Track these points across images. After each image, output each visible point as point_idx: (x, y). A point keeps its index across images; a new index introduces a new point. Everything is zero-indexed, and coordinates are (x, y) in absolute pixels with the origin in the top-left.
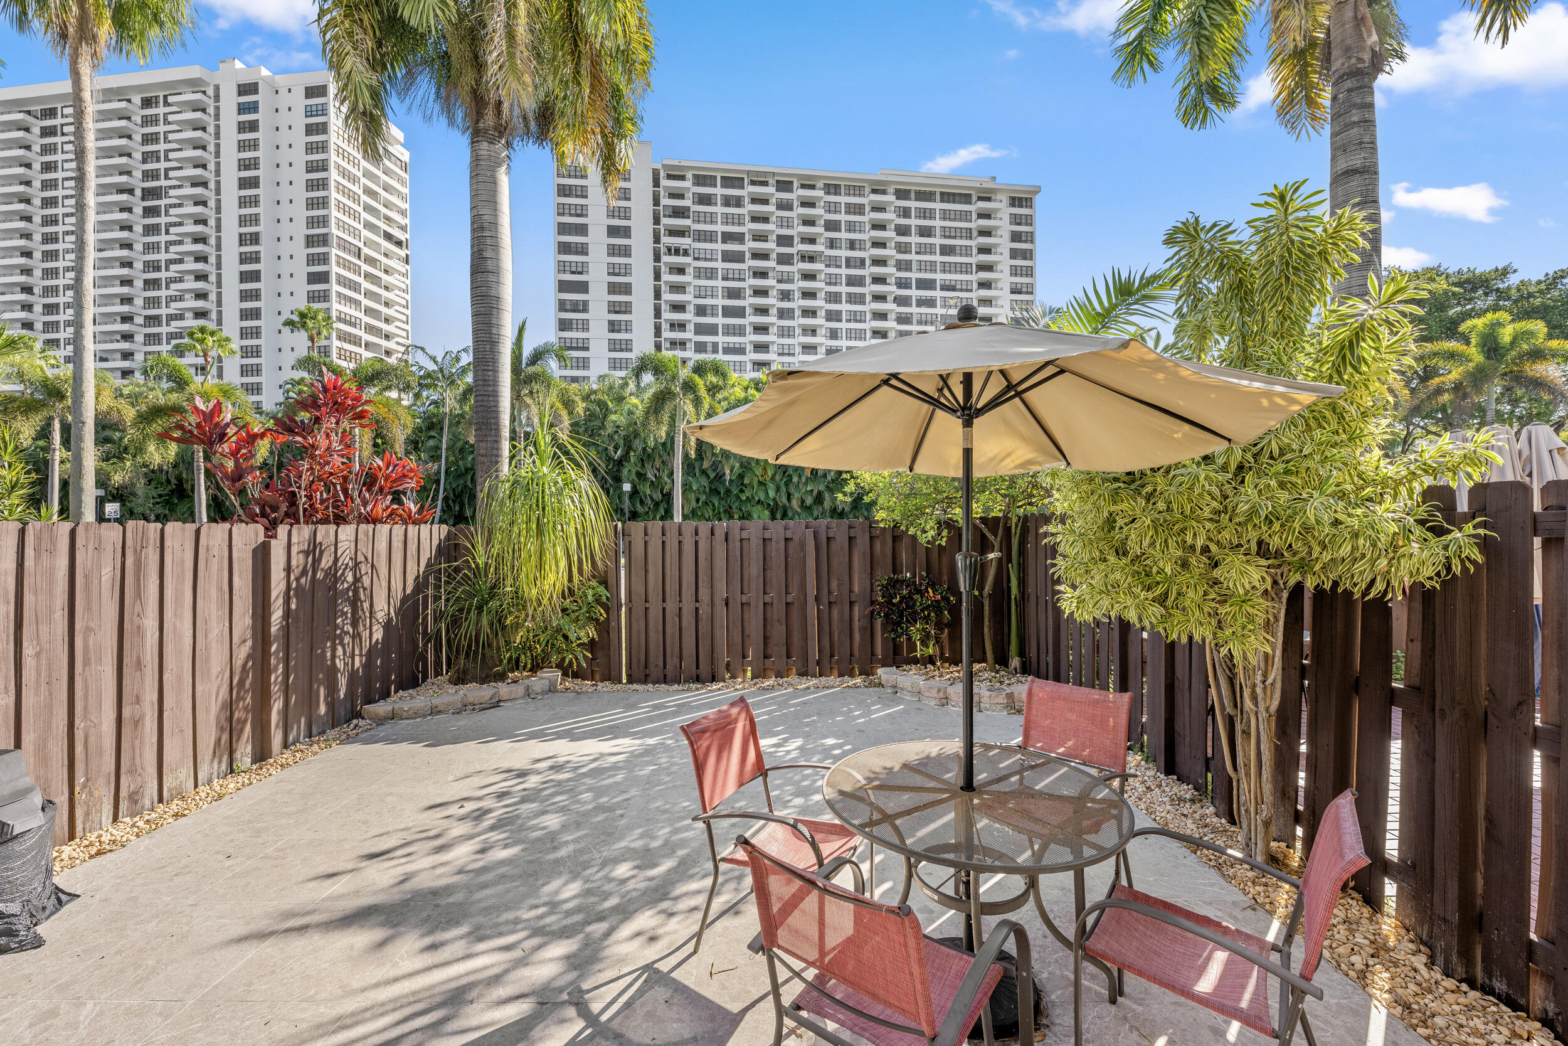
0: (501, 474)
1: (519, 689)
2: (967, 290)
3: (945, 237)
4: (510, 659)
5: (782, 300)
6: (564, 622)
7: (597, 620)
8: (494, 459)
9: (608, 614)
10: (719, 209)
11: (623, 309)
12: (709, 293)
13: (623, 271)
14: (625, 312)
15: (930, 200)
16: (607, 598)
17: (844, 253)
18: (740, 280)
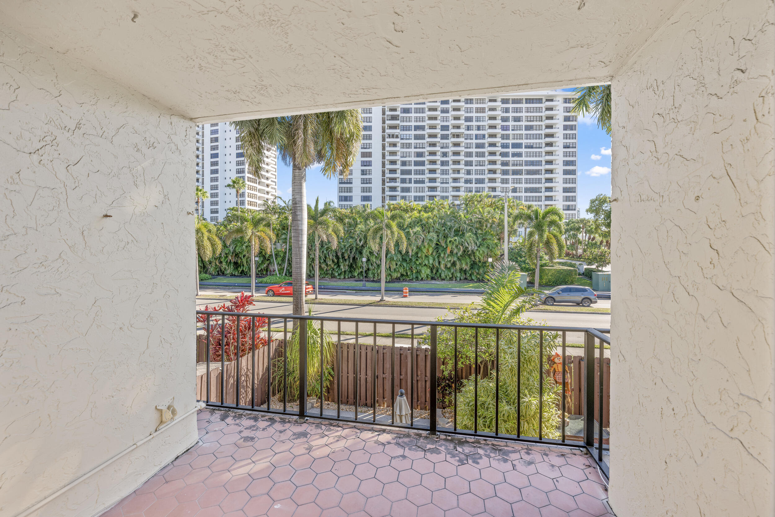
2: (539, 148)
3: (528, 121)
5: (443, 157)
10: (413, 115)
11: (368, 164)
12: (408, 155)
13: (368, 146)
14: (369, 166)
15: (520, 103)
17: (474, 132)
18: (422, 148)
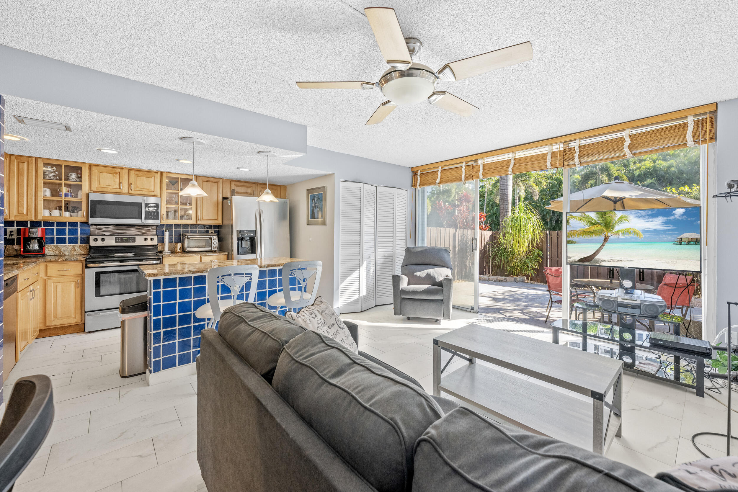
0: (508, 216)
1: (513, 279)
4: (510, 271)
6: (527, 261)
7: (539, 262)
8: (506, 211)
9: (543, 260)
16: (542, 255)
